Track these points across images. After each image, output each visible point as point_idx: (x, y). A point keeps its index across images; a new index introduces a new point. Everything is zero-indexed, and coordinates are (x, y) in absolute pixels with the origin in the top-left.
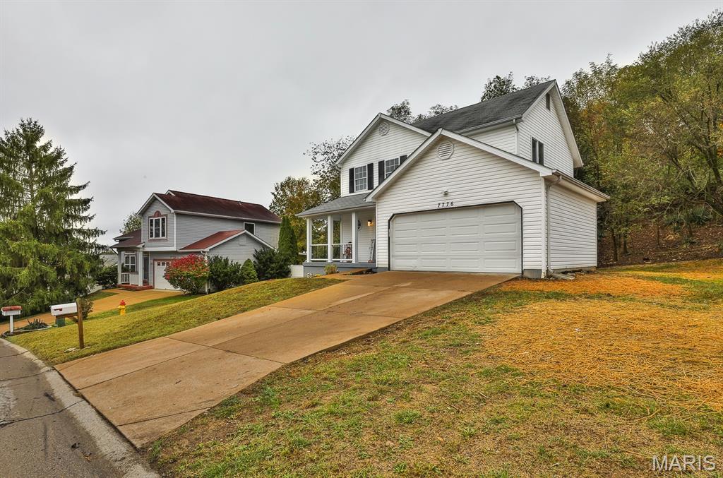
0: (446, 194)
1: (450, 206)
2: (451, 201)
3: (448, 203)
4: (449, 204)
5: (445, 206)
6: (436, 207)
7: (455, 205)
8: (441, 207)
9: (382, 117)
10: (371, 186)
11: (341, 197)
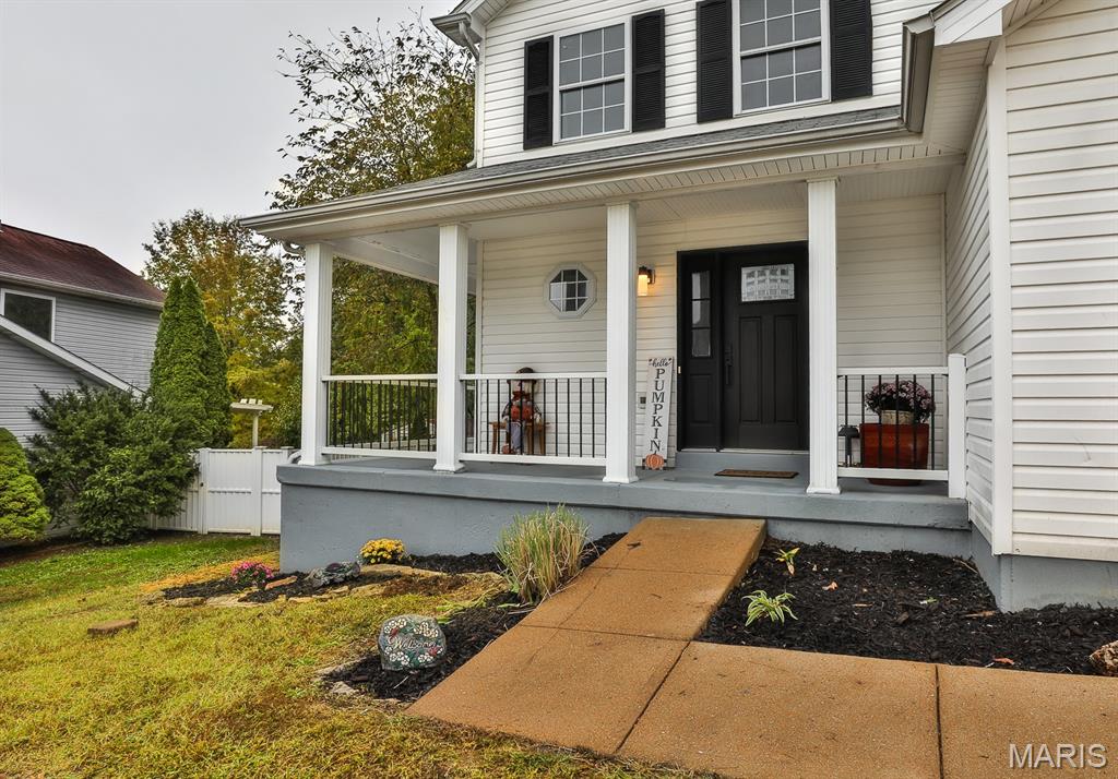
10: (649, 111)
11: (475, 166)
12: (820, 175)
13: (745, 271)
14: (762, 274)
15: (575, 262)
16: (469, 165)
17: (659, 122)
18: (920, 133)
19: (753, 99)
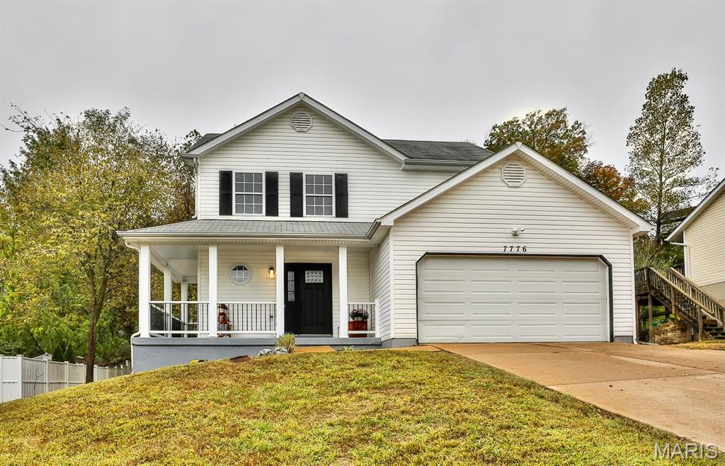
0: (515, 234)
1: (521, 251)
2: (522, 245)
3: (518, 247)
4: (521, 250)
5: (515, 251)
6: (501, 250)
7: (529, 251)
8: (508, 251)
9: (306, 100)
10: (272, 209)
11: (196, 218)
12: (343, 245)
13: (306, 272)
14: (312, 273)
15: (243, 263)
16: (193, 217)
17: (276, 214)
18: (370, 238)
19: (310, 212)
